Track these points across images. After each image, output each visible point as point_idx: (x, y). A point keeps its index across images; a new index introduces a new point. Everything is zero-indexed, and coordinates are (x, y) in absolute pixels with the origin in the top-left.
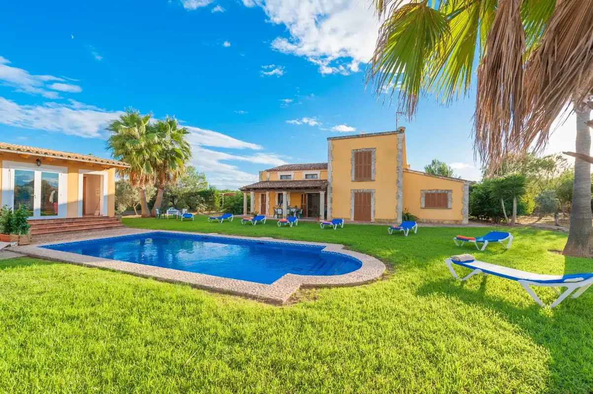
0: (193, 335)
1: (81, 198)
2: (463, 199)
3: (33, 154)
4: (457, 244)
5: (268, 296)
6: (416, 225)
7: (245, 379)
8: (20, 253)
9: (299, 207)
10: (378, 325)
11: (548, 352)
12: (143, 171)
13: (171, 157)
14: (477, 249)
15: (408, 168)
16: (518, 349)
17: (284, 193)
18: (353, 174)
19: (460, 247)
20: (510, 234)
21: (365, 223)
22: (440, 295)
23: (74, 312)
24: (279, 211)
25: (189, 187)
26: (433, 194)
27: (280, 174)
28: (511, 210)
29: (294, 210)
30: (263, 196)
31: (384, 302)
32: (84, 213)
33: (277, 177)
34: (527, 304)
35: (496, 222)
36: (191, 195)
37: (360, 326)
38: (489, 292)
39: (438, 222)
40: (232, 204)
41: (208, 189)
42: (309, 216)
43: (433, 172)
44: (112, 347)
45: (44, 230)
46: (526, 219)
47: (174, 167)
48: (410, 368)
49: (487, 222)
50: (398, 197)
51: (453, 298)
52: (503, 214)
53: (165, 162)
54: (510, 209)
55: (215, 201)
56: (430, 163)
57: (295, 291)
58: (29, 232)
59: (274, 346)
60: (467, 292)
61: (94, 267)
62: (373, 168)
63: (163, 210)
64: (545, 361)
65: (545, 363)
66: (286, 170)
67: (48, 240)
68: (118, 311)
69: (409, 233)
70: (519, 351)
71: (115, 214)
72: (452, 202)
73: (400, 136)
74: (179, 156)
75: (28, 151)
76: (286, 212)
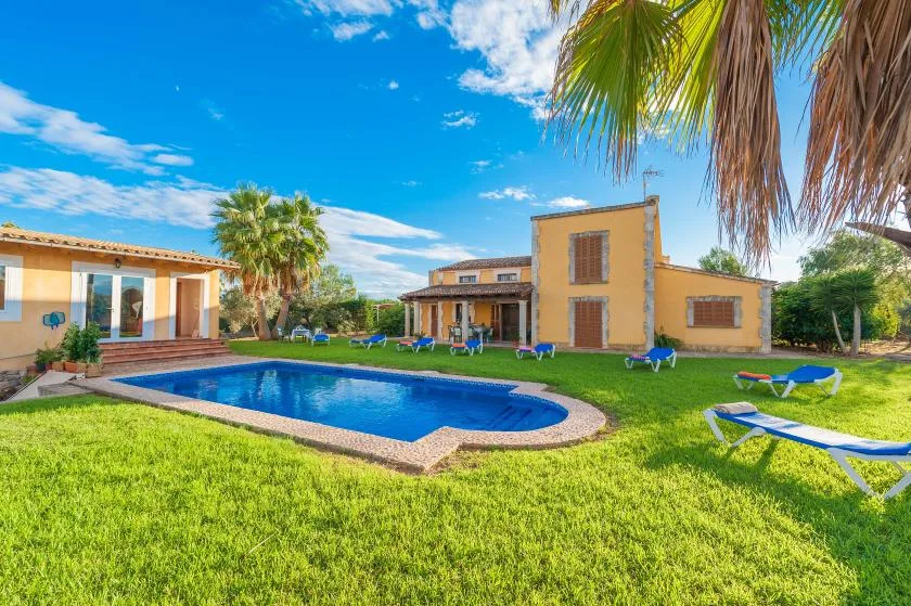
0: (273, 513)
1: (173, 312)
2: (762, 312)
3: (110, 252)
4: (741, 387)
5: (404, 460)
6: (675, 354)
7: (326, 582)
8: (86, 388)
9: (488, 324)
10: (562, 511)
11: (853, 575)
12: (260, 272)
13: (300, 251)
14: (773, 395)
15: (665, 262)
16: (798, 566)
17: (464, 303)
18: (573, 272)
19: (744, 391)
20: (836, 370)
21: (592, 351)
22: (684, 467)
23: (125, 471)
24: (457, 331)
25: (330, 297)
26: (709, 304)
27: (458, 274)
28: (851, 331)
29: (479, 330)
30: (434, 309)
31: (585, 475)
32: (178, 333)
33: (454, 279)
34: (839, 489)
35: (823, 350)
36: (332, 307)
37: (532, 513)
38: (776, 467)
39: (718, 351)
40: (389, 321)
41: (357, 298)
42: (504, 339)
43: (713, 267)
44: (157, 524)
45: (122, 357)
46: (884, 346)
47: (303, 266)
48: (593, 585)
49: (808, 350)
50: (647, 308)
51: (706, 476)
52: (835, 337)
53: (292, 260)
54: (848, 330)
55: (365, 317)
56: (709, 253)
57: (448, 453)
58: (100, 360)
59: (387, 536)
60: (734, 465)
61: (173, 409)
62: (604, 262)
63: (288, 329)
64: (844, 589)
65: (841, 594)
66: (468, 268)
67: (126, 371)
68: (182, 473)
69: (662, 367)
70: (798, 570)
71: (220, 335)
72: (741, 317)
73: (650, 210)
74: (311, 249)
75: (104, 248)
76: (466, 333)
